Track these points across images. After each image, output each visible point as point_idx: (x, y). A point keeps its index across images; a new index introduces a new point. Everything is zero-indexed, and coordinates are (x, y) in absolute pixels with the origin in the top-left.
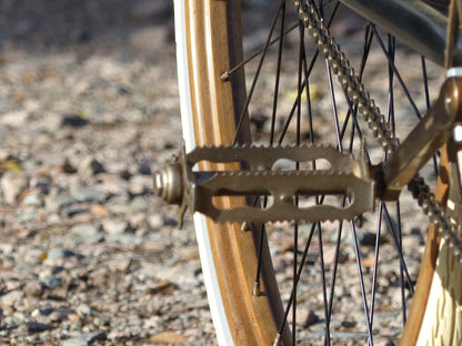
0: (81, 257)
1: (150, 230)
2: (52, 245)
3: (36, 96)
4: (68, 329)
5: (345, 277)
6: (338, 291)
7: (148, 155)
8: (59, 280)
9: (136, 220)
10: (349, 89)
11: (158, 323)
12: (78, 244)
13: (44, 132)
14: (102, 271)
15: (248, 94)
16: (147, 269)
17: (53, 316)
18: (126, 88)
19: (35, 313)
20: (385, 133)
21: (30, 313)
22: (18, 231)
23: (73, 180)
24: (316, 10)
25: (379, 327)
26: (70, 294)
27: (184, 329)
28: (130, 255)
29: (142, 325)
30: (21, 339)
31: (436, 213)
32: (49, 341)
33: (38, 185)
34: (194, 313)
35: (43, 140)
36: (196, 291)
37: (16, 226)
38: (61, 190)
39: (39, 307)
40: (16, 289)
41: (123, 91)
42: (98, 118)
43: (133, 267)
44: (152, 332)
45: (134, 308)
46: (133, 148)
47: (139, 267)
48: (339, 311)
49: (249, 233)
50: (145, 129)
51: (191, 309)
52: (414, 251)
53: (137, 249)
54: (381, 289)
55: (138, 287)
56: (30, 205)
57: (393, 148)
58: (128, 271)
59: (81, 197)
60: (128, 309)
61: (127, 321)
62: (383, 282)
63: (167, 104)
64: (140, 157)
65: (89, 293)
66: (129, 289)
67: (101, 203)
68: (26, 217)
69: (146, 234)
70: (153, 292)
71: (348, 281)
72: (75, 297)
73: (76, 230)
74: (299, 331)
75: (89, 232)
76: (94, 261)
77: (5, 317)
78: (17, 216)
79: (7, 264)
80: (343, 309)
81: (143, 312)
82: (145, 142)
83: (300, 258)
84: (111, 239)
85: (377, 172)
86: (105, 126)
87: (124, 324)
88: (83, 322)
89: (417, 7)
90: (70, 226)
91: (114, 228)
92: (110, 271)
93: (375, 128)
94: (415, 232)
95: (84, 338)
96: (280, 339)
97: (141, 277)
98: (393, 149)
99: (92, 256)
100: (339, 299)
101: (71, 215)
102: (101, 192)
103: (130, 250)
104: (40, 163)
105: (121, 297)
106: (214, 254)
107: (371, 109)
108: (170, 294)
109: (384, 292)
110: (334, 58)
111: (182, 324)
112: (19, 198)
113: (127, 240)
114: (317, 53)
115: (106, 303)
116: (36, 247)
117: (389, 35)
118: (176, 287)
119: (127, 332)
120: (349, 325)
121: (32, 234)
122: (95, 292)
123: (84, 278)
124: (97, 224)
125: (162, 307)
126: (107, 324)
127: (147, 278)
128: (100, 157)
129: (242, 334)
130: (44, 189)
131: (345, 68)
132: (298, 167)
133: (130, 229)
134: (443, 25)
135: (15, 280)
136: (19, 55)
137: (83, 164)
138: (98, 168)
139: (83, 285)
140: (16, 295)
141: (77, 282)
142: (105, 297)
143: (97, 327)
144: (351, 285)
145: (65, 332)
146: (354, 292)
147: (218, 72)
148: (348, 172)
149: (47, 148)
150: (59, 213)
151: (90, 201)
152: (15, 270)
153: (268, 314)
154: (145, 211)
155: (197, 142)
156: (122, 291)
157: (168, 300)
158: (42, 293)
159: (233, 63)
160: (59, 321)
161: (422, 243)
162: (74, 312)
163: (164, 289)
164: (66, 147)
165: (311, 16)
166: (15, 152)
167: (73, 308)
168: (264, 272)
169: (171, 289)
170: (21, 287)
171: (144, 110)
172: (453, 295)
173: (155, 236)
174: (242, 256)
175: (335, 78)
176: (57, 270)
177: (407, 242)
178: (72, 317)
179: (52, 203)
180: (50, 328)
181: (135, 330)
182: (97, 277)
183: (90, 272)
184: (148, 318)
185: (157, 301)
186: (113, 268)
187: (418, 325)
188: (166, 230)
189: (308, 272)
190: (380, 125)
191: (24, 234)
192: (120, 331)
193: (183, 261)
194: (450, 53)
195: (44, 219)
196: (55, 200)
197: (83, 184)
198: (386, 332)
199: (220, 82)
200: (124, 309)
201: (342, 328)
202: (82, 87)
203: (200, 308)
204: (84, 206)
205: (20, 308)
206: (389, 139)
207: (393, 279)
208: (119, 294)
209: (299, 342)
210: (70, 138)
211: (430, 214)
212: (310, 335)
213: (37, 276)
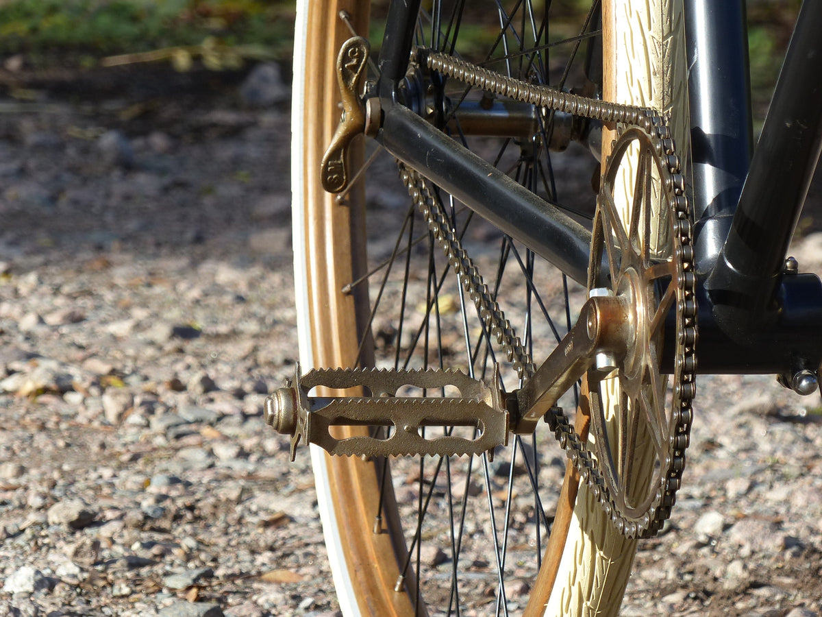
0: (188, 484)
1: (265, 455)
2: (157, 470)
3: (144, 305)
4: (172, 564)
5: (477, 511)
6: (470, 527)
7: (265, 371)
8: (163, 509)
9: (249, 444)
10: (482, 308)
11: (271, 560)
12: (185, 470)
13: (152, 343)
14: (211, 500)
15: (372, 310)
16: (261, 499)
17: (155, 550)
18: (243, 295)
19: (136, 546)
20: (520, 357)
21: (130, 546)
22: (120, 454)
23: (181, 398)
24: (447, 218)
25: (514, 568)
26: (175, 525)
27: (299, 566)
28: (242, 483)
29: (252, 561)
30: (119, 575)
31: (575, 447)
32: (151, 578)
33: (143, 403)
34: (311, 549)
35: (150, 352)
36: (313, 525)
37: (118, 448)
38: (168, 409)
39: (140, 540)
40: (116, 519)
41: (240, 299)
42: (211, 329)
43: (244, 497)
44: (264, 569)
45: (245, 542)
46: (249, 363)
47: (252, 497)
48: (470, 549)
49: (371, 463)
50: (262, 343)
51: (307, 545)
52: (554, 483)
53: (250, 476)
54: (517, 526)
55: (250, 519)
56: (134, 425)
57: (529, 374)
58: (239, 501)
59: (190, 418)
60: (239, 544)
61: (237, 556)
62: (520, 518)
63: (288, 314)
64: (255, 373)
65: (196, 525)
66: (240, 521)
67: (211, 424)
68: (128, 439)
69: (260, 460)
70: (266, 524)
71: (481, 516)
72: (180, 529)
73: (183, 453)
74: (426, 570)
75: (197, 457)
76: (203, 489)
77: (102, 550)
78: (119, 437)
79: (106, 490)
80: (475, 547)
81: (254, 547)
82: (262, 356)
83: (426, 489)
84: (221, 465)
85: (510, 401)
86: (218, 338)
87: (233, 560)
88: (189, 557)
89: (558, 220)
90: (177, 450)
91: (225, 453)
92: (219, 501)
93: (510, 352)
94: (557, 462)
95: (189, 575)
96: (403, 582)
97: (254, 508)
98: (529, 376)
99: (200, 483)
100: (471, 536)
101: (178, 437)
102: (211, 411)
103: (242, 477)
104: (146, 379)
105: (231, 530)
106: (332, 486)
107: (505, 331)
108: (286, 528)
109: (521, 529)
110: (466, 273)
111: (297, 561)
112: (121, 417)
113: (239, 467)
114: (448, 266)
115: (214, 536)
116: (139, 473)
117: (528, 250)
118: (292, 520)
119: (236, 569)
120: (480, 565)
121: (135, 458)
122: (202, 523)
123: (191, 508)
124: (207, 447)
125: (275, 541)
126: (215, 560)
127: (260, 509)
128: (212, 374)
129: (361, 576)
130: (150, 408)
131: (478, 285)
132: (425, 394)
133: (243, 454)
134: (586, 239)
135: (114, 508)
136: (127, 257)
137: (193, 380)
138: (209, 386)
139: (189, 516)
140: (116, 526)
141: (183, 512)
142: (213, 529)
143: (203, 563)
144: (485, 521)
145: (168, 568)
146: (487, 527)
147: (340, 284)
148: (479, 401)
149: (154, 362)
150: (165, 435)
151: (199, 421)
152: (115, 497)
153: (391, 554)
154: (259, 434)
155: (315, 362)
156: (232, 523)
157: (282, 533)
158: (144, 524)
159: (356, 275)
160: (162, 555)
161: (563, 475)
162: (178, 546)
163: (279, 521)
164: (175, 362)
165: (441, 226)
166: (118, 366)
167: (177, 541)
168: (387, 506)
169: (286, 521)
170: (121, 518)
171: (262, 320)
172: (592, 539)
173: (270, 462)
174: (363, 489)
175: (467, 295)
176: (161, 498)
177: (547, 474)
178: (176, 551)
179: (158, 424)
180: (151, 563)
181: (245, 567)
182: (205, 507)
183: (198, 501)
184: (260, 553)
185: (270, 535)
186: (223, 498)
187: (553, 570)
188: (283, 456)
189: (437, 505)
190: (516, 349)
191: (125, 458)
192: (228, 567)
193: (300, 491)
194: (593, 270)
195: (148, 442)
196: (161, 420)
197: (193, 403)
198: (521, 573)
199: (341, 296)
200: (233, 543)
201: (473, 569)
202: (195, 293)
203: (317, 544)
204: (193, 427)
205: (119, 541)
206: (525, 365)
207: (531, 514)
208: (228, 526)
209: (425, 583)
210: (180, 351)
211: (568, 448)
212: (438, 576)
213: (138, 504)
